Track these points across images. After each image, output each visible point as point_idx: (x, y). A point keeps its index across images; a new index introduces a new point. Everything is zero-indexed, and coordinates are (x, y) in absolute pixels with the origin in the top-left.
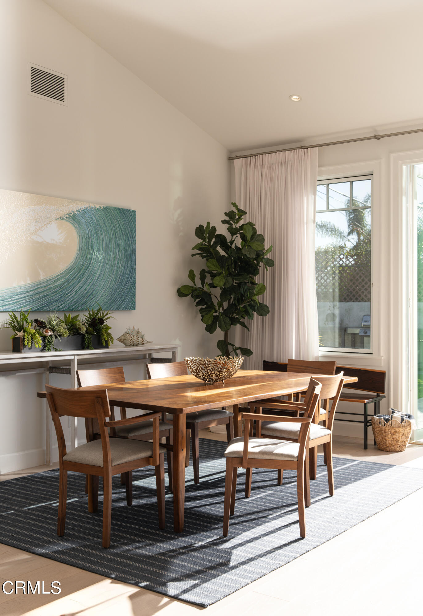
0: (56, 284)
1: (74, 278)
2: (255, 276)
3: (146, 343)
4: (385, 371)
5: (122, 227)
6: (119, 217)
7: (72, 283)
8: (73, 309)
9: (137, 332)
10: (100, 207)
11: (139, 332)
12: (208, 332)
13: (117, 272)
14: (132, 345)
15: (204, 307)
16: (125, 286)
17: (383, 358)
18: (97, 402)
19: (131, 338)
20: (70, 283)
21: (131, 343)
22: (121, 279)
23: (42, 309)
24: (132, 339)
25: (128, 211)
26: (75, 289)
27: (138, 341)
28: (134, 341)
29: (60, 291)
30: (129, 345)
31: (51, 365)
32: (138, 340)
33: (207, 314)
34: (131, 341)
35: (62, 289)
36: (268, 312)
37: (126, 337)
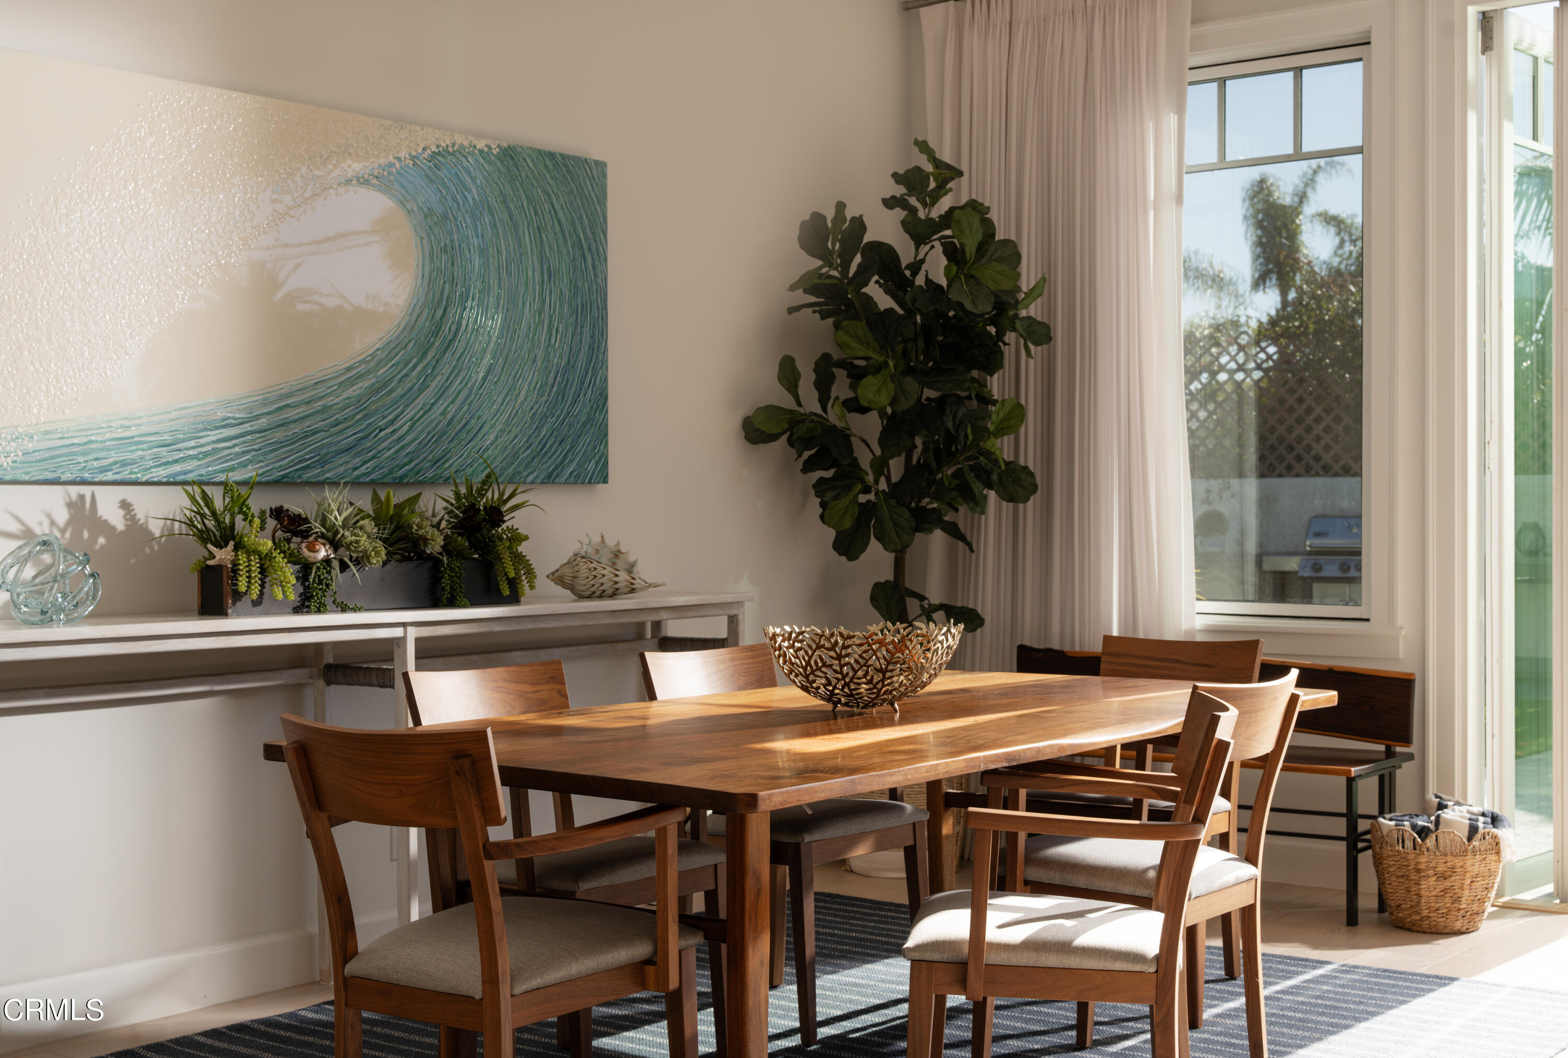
0: (345, 395)
1: (406, 376)
2: (991, 375)
3: (641, 589)
4: (1412, 674)
5: (561, 215)
6: (552, 183)
7: (399, 392)
8: (402, 477)
9: (612, 552)
10: (489, 147)
11: (620, 552)
12: (840, 555)
13: (547, 359)
14: (598, 593)
15: (829, 474)
16: (573, 403)
17: (1403, 632)
18: (458, 773)
19: (594, 573)
20: (392, 391)
21: (593, 589)
22: (560, 384)
23: (300, 477)
24: (595, 577)
25: (582, 162)
26: (409, 413)
27: (616, 583)
28: (602, 580)
29: (359, 416)
30: (588, 593)
31: (329, 659)
32: (616, 579)
33: (837, 498)
34: (593, 582)
35: (364, 412)
36: (1034, 489)
37: (576, 569)
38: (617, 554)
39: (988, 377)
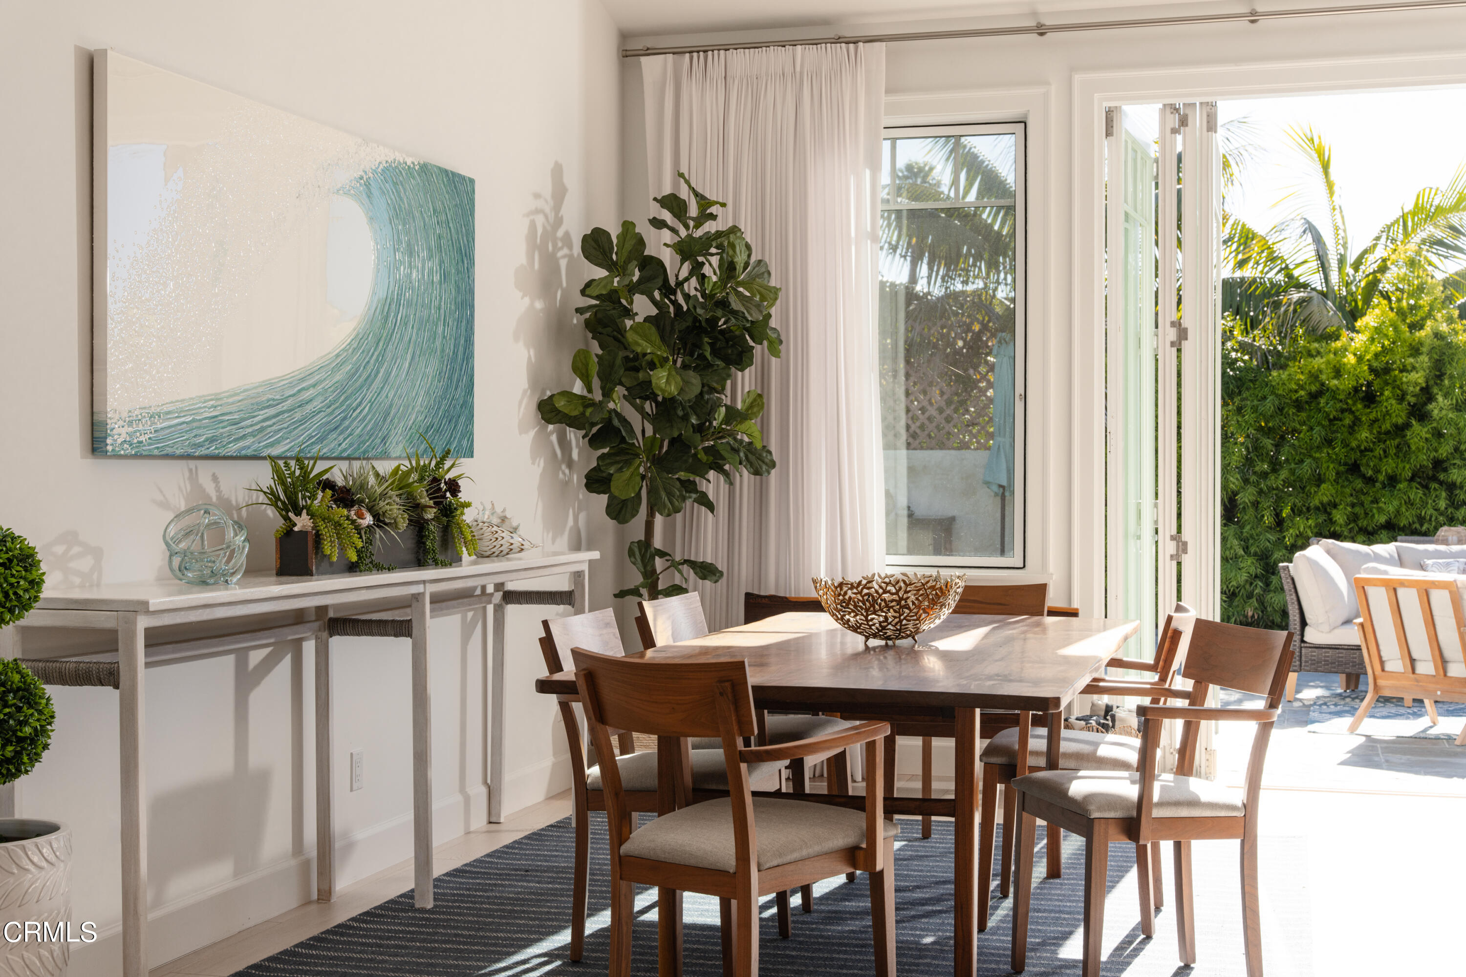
0: (335, 380)
1: (368, 362)
2: (742, 370)
3: (528, 549)
4: (1077, 609)
5: (451, 225)
6: (447, 196)
7: (364, 376)
8: (364, 452)
9: (500, 518)
10: (413, 163)
11: (506, 517)
12: (612, 518)
13: (443, 351)
14: (496, 554)
15: (606, 450)
16: (456, 389)
17: (1054, 577)
18: (721, 694)
19: (496, 536)
20: (360, 376)
21: (493, 550)
22: (450, 370)
23: (309, 452)
24: (497, 539)
25: (463, 178)
26: (369, 396)
27: (512, 544)
28: (501, 542)
29: (343, 398)
30: (489, 553)
31: (331, 614)
32: (512, 541)
33: (620, 470)
34: (495, 544)
35: (345, 395)
36: (773, 465)
37: (481, 532)
38: (504, 519)
39: (740, 374)
